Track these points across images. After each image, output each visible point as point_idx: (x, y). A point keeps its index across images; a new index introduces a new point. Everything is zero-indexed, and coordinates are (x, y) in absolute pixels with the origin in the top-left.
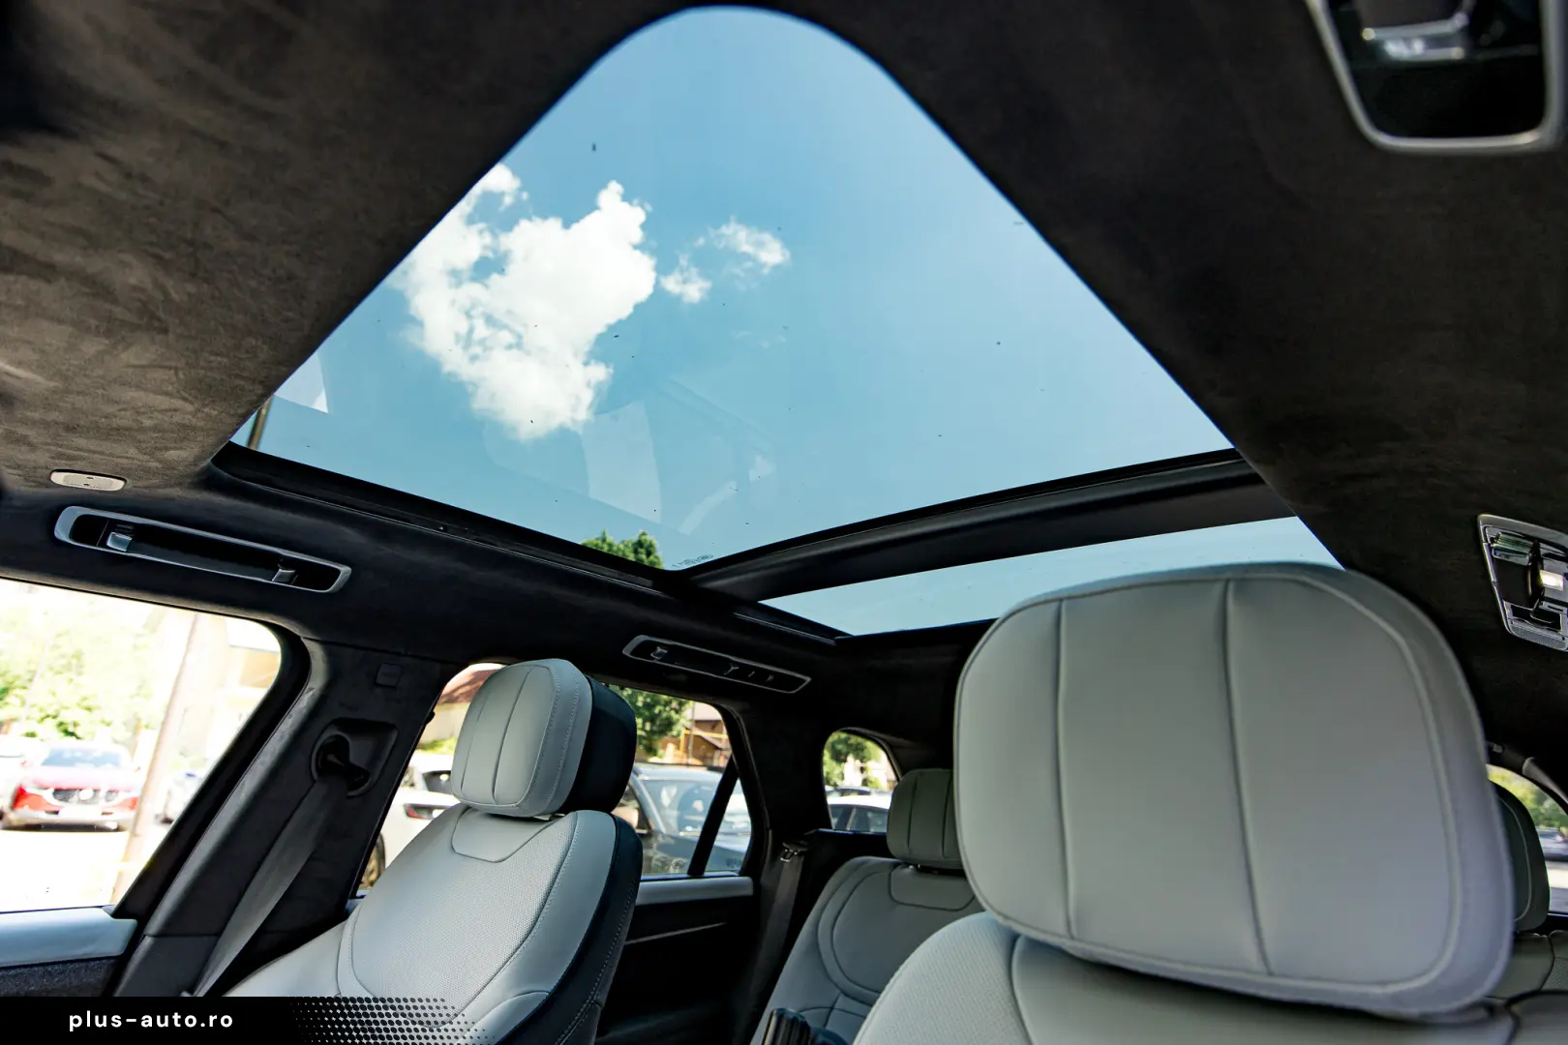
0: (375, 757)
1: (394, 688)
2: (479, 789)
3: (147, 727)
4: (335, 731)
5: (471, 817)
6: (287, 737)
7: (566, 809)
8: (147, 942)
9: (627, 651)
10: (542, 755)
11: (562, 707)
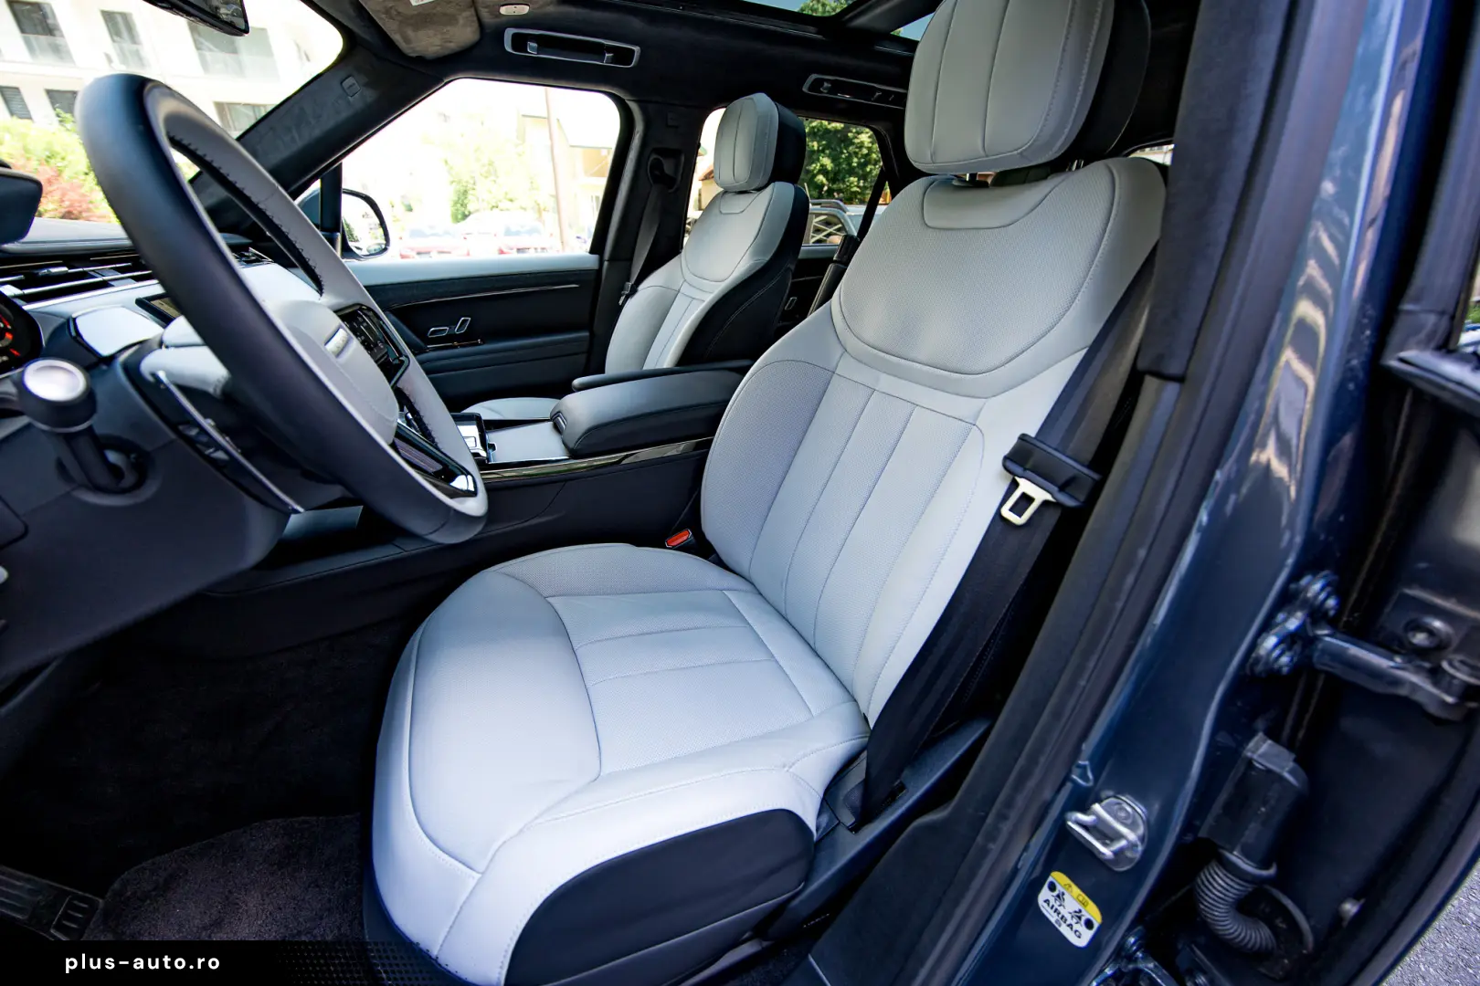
0: (677, 167)
1: (677, 127)
2: (727, 176)
3: (544, 210)
4: (654, 156)
5: (727, 196)
6: (634, 161)
7: (773, 179)
8: (606, 263)
9: (805, 89)
10: (755, 150)
11: (763, 120)
